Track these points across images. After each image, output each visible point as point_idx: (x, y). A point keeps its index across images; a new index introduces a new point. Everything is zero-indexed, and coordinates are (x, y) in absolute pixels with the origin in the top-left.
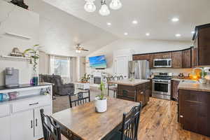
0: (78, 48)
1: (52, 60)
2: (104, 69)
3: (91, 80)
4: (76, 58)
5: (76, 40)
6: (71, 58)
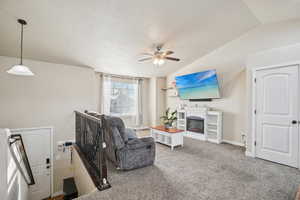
0: (158, 55)
1: (107, 84)
2: (210, 100)
3: (181, 124)
4: (148, 79)
5: (155, 35)
6: (140, 79)
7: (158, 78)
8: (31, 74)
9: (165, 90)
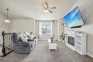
7: (60, 19)
8: (10, 22)
9: (64, 24)
